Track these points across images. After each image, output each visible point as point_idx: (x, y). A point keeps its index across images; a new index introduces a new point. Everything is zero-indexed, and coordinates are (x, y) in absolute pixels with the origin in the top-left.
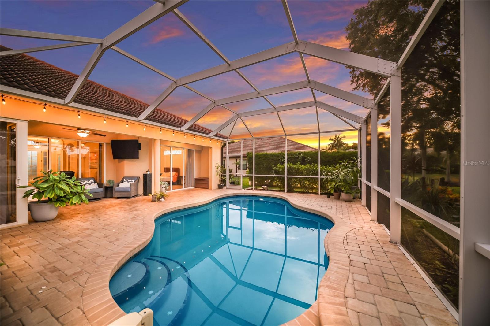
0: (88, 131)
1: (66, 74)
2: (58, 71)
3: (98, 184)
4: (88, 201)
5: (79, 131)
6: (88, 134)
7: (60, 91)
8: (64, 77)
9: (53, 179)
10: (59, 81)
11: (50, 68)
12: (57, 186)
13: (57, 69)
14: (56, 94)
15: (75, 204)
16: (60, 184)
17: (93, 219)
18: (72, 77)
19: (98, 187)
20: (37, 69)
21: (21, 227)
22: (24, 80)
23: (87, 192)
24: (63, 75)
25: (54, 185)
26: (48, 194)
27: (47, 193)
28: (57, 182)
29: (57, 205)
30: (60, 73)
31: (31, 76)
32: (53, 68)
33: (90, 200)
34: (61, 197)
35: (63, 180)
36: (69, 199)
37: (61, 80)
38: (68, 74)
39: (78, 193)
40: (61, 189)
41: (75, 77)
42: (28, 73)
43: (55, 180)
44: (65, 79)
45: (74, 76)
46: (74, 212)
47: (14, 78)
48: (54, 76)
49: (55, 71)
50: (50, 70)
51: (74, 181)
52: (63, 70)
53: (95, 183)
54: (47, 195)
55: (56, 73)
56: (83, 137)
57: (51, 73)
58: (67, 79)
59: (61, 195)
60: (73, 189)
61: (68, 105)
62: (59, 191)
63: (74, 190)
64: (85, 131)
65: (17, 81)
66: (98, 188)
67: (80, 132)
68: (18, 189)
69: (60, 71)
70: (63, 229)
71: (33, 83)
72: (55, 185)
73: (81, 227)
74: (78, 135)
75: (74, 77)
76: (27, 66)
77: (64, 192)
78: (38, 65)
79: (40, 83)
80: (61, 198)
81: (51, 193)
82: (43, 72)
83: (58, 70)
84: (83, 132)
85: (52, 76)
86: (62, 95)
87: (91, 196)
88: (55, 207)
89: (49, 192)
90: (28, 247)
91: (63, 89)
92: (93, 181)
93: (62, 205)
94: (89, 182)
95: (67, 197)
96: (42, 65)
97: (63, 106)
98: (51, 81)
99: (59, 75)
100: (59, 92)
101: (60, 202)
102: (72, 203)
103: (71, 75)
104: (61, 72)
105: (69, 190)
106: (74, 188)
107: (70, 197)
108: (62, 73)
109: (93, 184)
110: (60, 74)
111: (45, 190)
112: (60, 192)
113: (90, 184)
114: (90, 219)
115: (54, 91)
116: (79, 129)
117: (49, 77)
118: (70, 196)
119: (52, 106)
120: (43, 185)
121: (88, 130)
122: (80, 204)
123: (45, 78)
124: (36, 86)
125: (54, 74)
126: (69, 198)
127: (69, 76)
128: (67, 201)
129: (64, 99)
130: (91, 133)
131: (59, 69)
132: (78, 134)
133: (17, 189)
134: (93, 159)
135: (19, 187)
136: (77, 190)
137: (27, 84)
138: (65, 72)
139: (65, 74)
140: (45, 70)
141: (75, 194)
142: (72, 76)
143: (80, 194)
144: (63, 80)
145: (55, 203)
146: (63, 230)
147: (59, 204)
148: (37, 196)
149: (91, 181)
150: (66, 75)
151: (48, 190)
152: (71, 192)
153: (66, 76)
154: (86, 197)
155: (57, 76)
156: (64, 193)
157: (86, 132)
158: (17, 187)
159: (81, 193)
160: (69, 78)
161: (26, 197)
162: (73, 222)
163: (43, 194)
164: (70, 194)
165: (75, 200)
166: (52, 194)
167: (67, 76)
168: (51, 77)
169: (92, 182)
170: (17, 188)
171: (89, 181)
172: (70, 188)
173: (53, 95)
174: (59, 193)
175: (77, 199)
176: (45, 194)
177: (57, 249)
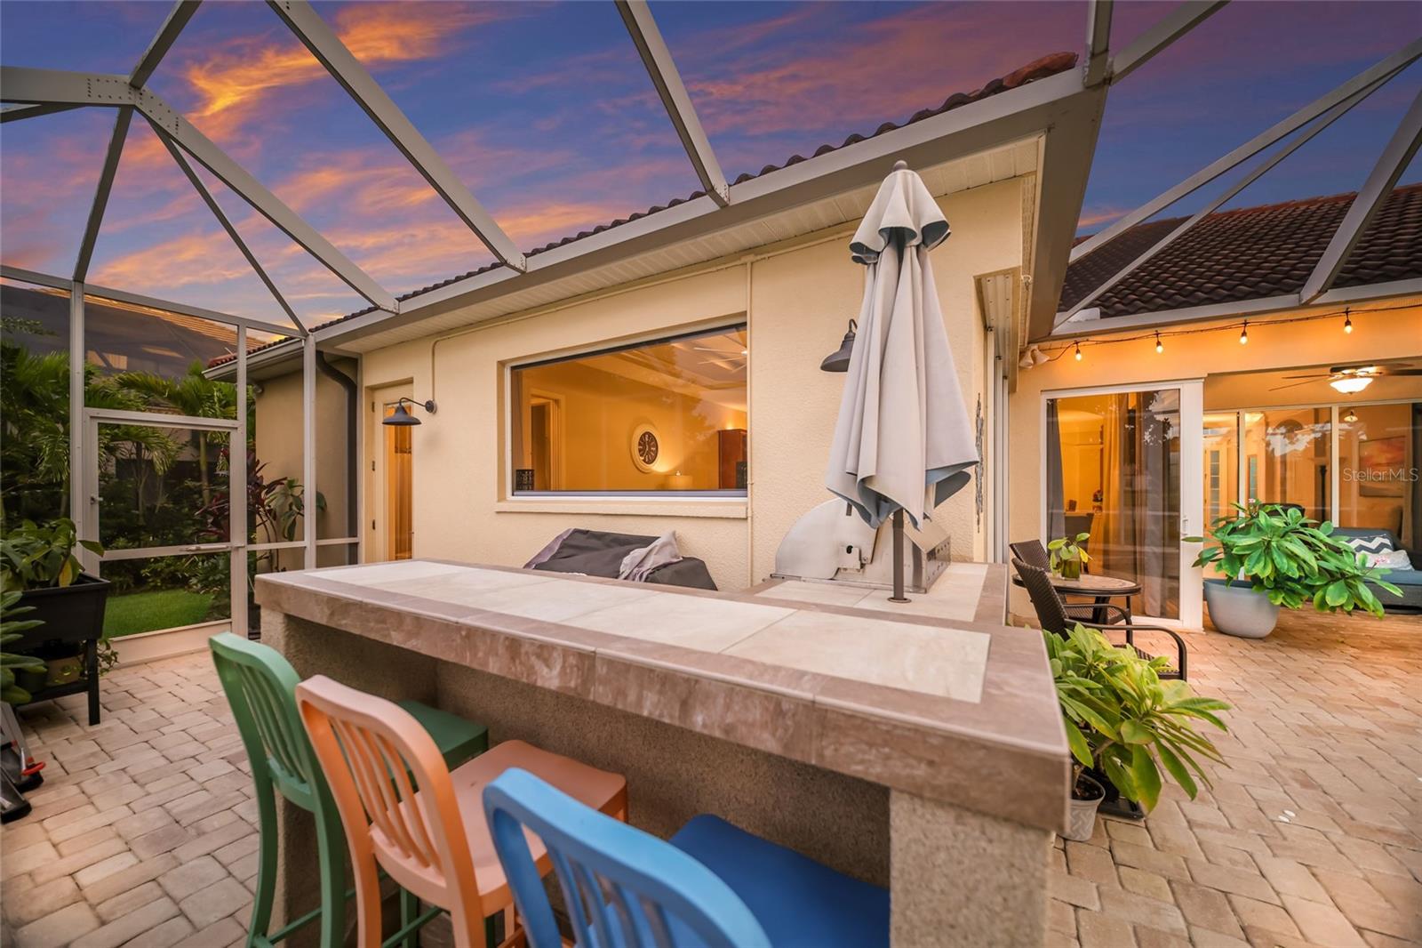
0: (1372, 370)
1: (1280, 214)
2: (1254, 219)
3: (1409, 554)
4: (1382, 610)
5: (1339, 375)
6: (1370, 380)
7: (1281, 270)
8: (1277, 226)
9: (1267, 526)
10: (1267, 245)
11: (1234, 221)
12: (1279, 548)
13: (1250, 215)
14: (1274, 284)
15: (1333, 609)
16: (1287, 541)
17: (1409, 677)
18: (1300, 215)
19: (1412, 563)
20: (1206, 242)
21: (1188, 633)
22: (1191, 282)
23: (1379, 577)
24: (1271, 221)
25: (1269, 542)
26: (1255, 564)
27: (1253, 562)
28: (1278, 536)
29: (1276, 598)
30: (1262, 220)
31: (1200, 265)
32: (1239, 218)
33: (1393, 607)
34: (1290, 579)
35: (1295, 531)
36: (1312, 589)
37: (1272, 240)
38: (1285, 211)
39: (1343, 575)
40: (1292, 556)
41: (1308, 208)
42: (1192, 262)
43: (1273, 527)
44: (1283, 231)
45: (1303, 208)
46: (1322, 633)
47: (1171, 286)
48: (1251, 237)
49: (1249, 223)
50: (1236, 225)
51: (1328, 536)
52: (1266, 209)
53: (1396, 548)
54: (1253, 567)
55: (1252, 227)
56: (1351, 393)
57: (1239, 233)
58: (1288, 227)
59: (1290, 574)
60: (1326, 560)
61: (1313, 303)
62: (1285, 561)
63: (1332, 564)
64: (1359, 372)
65: (1160, 294)
66: (1410, 567)
67: (1341, 376)
68: (1185, 542)
69: (1259, 216)
70: (1303, 676)
71: (1210, 280)
72: (1274, 544)
73: (1362, 689)
74: (1335, 391)
75: (1304, 211)
76: (1185, 245)
77: (1300, 568)
78: (1204, 229)
79: (1226, 273)
80: (1289, 583)
81: (1262, 564)
82: (1221, 242)
83: (1254, 215)
84: (1353, 376)
85: (1246, 242)
86: (1291, 281)
87: (1398, 592)
88: (1272, 604)
89: (1258, 561)
90: (1219, 689)
91: (1286, 261)
92: (1387, 541)
93: (1292, 603)
94: (1374, 545)
95: (1308, 582)
96: (1213, 225)
97: (1296, 312)
98: (1249, 255)
99: (1262, 228)
100: (1281, 276)
101: (1285, 592)
102: (1323, 603)
103: (1294, 211)
104: (1263, 216)
105: (1314, 563)
106: (1327, 557)
107: (1318, 583)
108: (1267, 216)
109: (1386, 550)
110: (1262, 224)
111: (1247, 552)
112: (1288, 564)
113: (1377, 551)
114: (1395, 672)
115: (1264, 278)
116: (1336, 369)
117: (1239, 246)
118: (1318, 580)
119: (1261, 323)
120: (1243, 540)
121: (1371, 366)
122: (1349, 613)
123: (1233, 255)
124: (1221, 285)
125: (1247, 231)
126: (1313, 586)
127: (1290, 214)
128: (1307, 595)
129: (1297, 290)
130: (1384, 372)
131: (1254, 210)
132: (1334, 385)
133: (1182, 542)
134: (1379, 465)
135: (1186, 540)
136: (1340, 565)
137: (1200, 288)
138: (1276, 208)
139: (1276, 217)
140: (1224, 232)
141: (1333, 577)
142: (1298, 212)
143: (1349, 581)
144: (1277, 236)
145: (1272, 595)
146: (1300, 677)
147: (1283, 598)
148: (1227, 566)
149: (1378, 541)
150: (1281, 217)
151: (1255, 555)
152: (1319, 567)
153: (1281, 222)
154: (1374, 594)
155: (1256, 233)
156: (1298, 568)
157: (1362, 374)
158: (1182, 537)
159: (1355, 577)
160: (1292, 223)
161: (1200, 566)
162: (1327, 662)
163: (1242, 564)
164: (1317, 575)
165: (1335, 595)
166: (1265, 567)
167: (1285, 218)
168: (1244, 245)
169: (1382, 546)
170: (1183, 540)
171: (1370, 540)
172: (1317, 555)
173: (1264, 292)
174: (1286, 567)
175: (1340, 596)
176: (1246, 563)
177: (1299, 725)
